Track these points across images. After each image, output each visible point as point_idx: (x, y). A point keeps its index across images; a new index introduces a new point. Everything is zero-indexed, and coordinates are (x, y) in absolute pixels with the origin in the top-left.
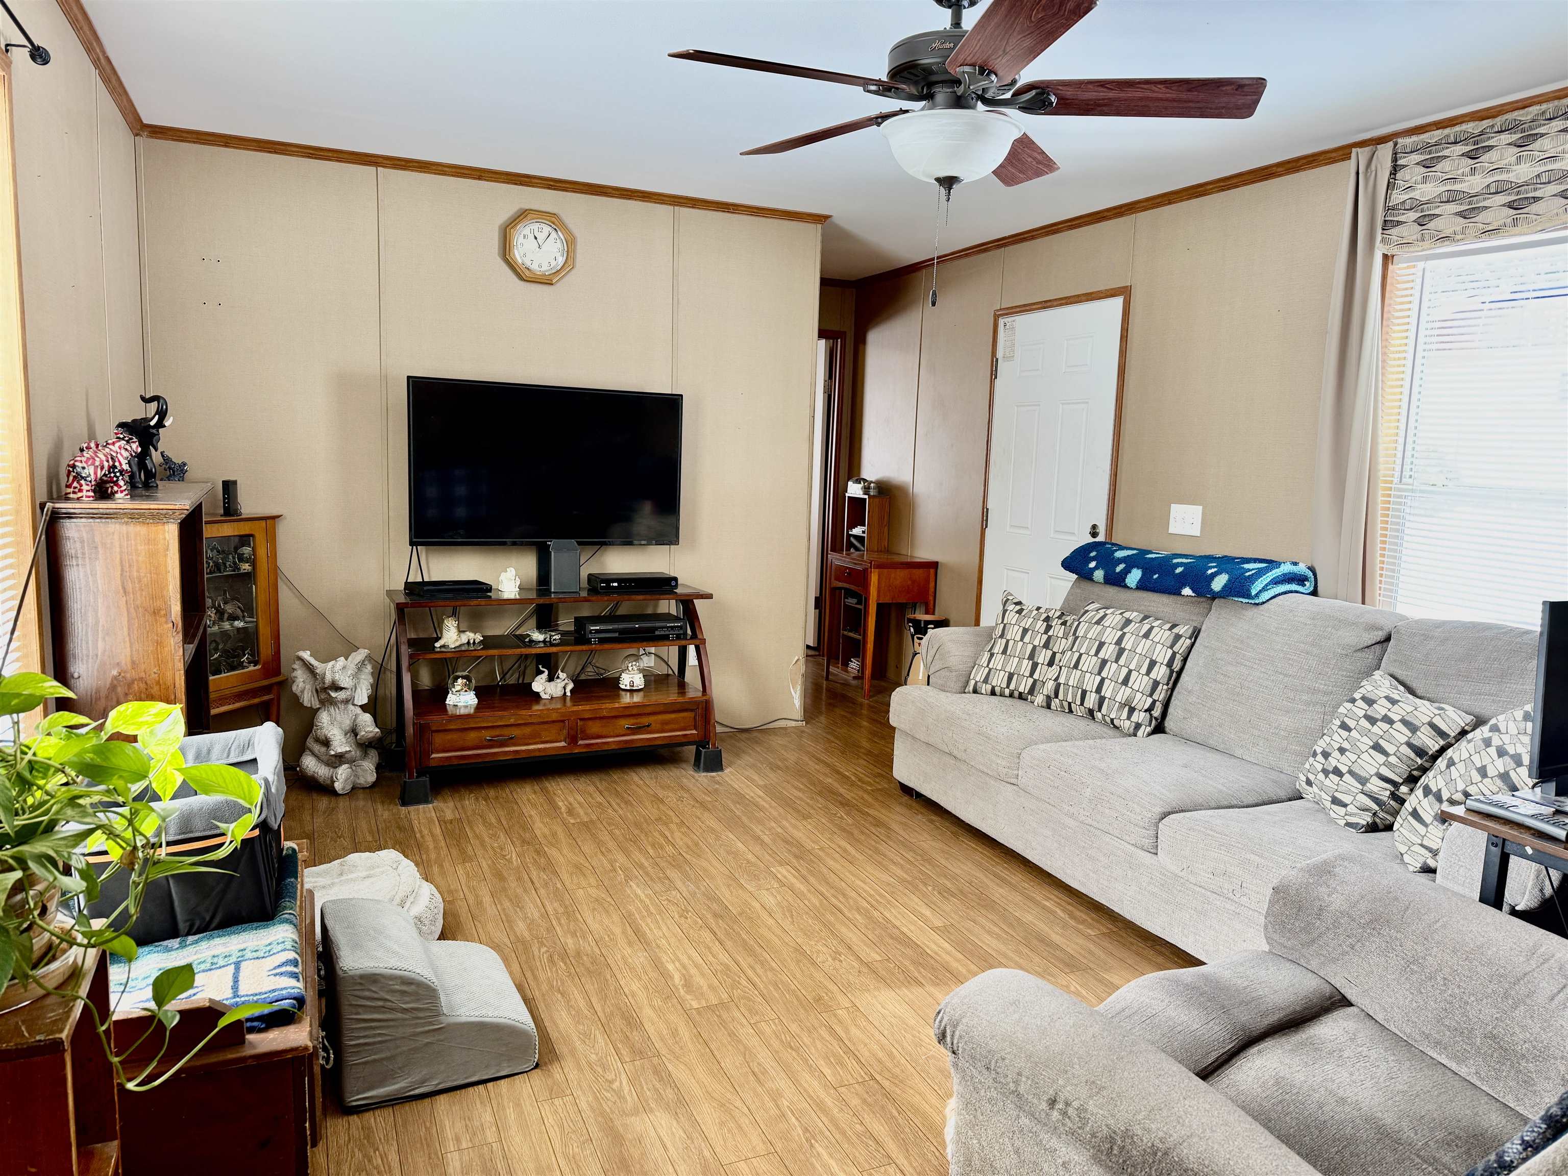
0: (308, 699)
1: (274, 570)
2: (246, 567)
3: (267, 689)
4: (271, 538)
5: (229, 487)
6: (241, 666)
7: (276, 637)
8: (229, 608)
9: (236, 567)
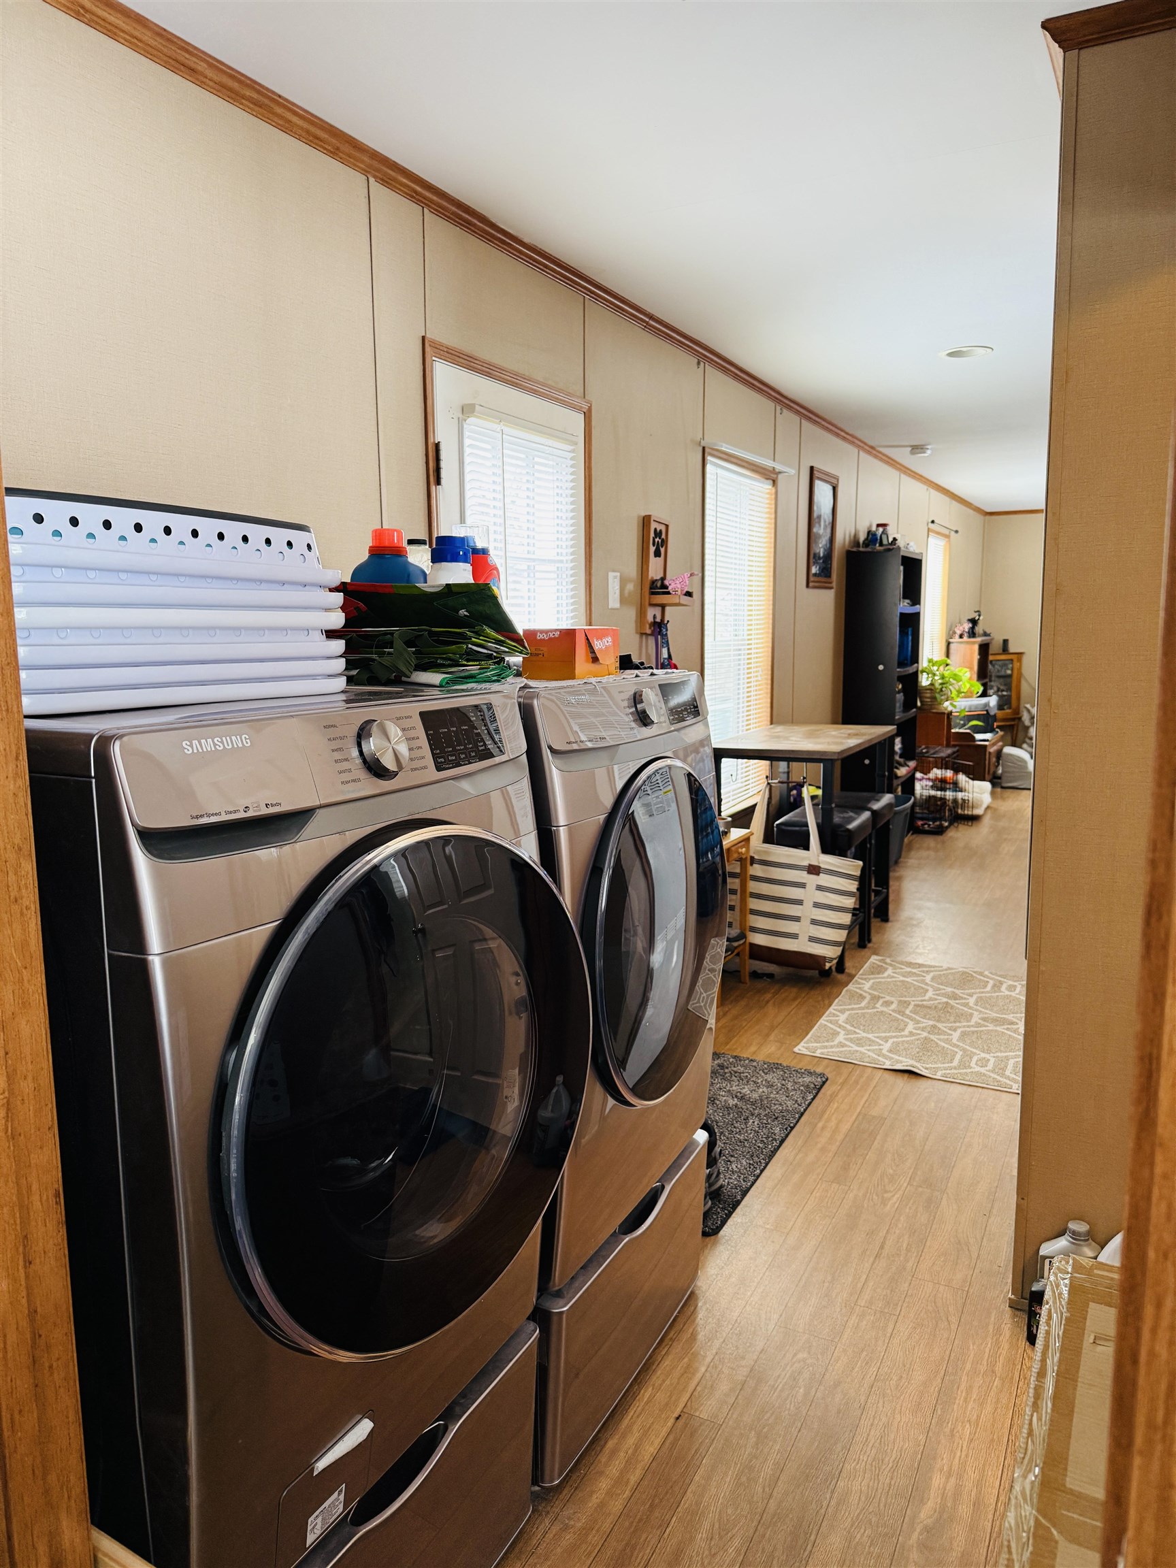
0: (1027, 723)
1: (1020, 675)
2: (1009, 672)
3: (1013, 719)
4: (1020, 660)
5: (1006, 642)
6: (1004, 709)
7: (1019, 698)
8: (1002, 687)
9: (1005, 672)
